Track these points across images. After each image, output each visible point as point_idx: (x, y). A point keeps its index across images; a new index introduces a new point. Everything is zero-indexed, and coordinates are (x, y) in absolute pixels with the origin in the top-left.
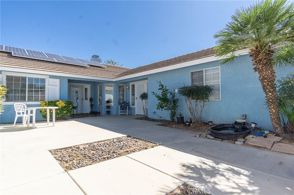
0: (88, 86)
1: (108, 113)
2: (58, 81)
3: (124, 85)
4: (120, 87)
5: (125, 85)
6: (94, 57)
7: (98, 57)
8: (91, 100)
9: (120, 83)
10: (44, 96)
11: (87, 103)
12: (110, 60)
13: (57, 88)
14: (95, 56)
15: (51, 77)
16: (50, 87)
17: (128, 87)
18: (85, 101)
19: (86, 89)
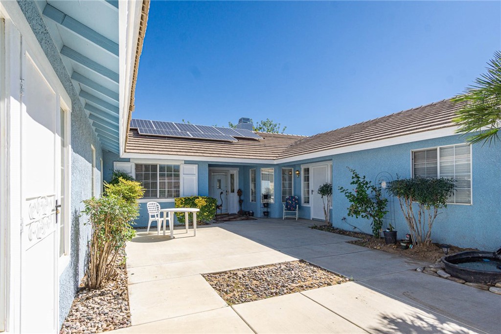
0: (235, 172)
1: (267, 214)
2: (195, 167)
3: (291, 169)
4: (284, 172)
5: (293, 169)
6: (242, 121)
7: (248, 120)
8: (240, 192)
9: (284, 166)
10: (179, 191)
11: (234, 198)
12: (265, 120)
13: (195, 178)
14: (244, 119)
15: (187, 162)
16: (186, 177)
17: (298, 172)
18: (231, 194)
19: (232, 176)
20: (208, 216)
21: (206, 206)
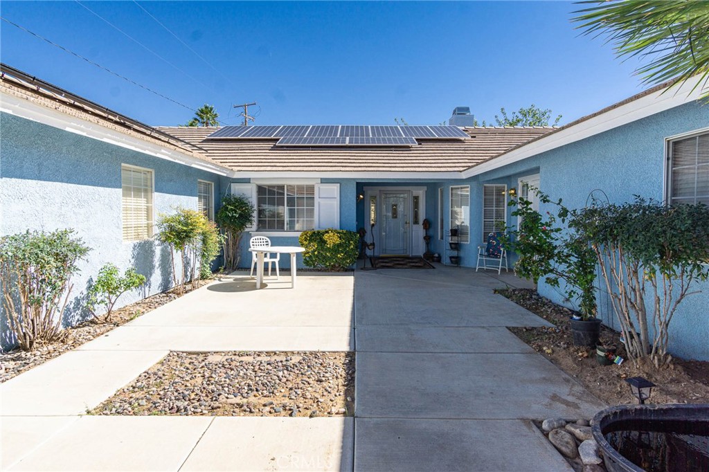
0: (421, 193)
1: (456, 261)
2: (336, 187)
3: (504, 187)
4: (487, 192)
5: (506, 186)
6: (457, 112)
7: (467, 109)
8: (428, 224)
9: (488, 182)
13: (336, 204)
14: (459, 109)
15: (324, 181)
16: (322, 201)
17: (513, 192)
19: (416, 198)
20: (344, 259)
21: (339, 245)
